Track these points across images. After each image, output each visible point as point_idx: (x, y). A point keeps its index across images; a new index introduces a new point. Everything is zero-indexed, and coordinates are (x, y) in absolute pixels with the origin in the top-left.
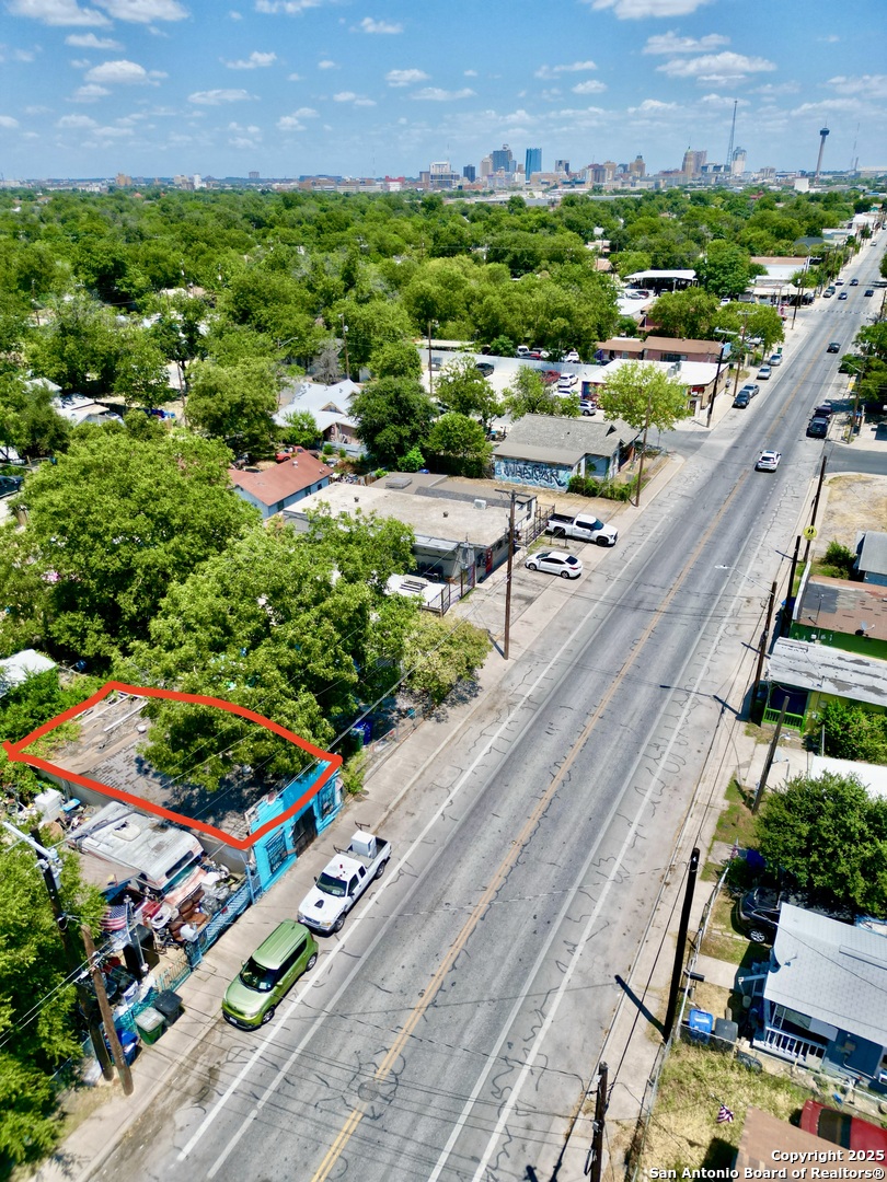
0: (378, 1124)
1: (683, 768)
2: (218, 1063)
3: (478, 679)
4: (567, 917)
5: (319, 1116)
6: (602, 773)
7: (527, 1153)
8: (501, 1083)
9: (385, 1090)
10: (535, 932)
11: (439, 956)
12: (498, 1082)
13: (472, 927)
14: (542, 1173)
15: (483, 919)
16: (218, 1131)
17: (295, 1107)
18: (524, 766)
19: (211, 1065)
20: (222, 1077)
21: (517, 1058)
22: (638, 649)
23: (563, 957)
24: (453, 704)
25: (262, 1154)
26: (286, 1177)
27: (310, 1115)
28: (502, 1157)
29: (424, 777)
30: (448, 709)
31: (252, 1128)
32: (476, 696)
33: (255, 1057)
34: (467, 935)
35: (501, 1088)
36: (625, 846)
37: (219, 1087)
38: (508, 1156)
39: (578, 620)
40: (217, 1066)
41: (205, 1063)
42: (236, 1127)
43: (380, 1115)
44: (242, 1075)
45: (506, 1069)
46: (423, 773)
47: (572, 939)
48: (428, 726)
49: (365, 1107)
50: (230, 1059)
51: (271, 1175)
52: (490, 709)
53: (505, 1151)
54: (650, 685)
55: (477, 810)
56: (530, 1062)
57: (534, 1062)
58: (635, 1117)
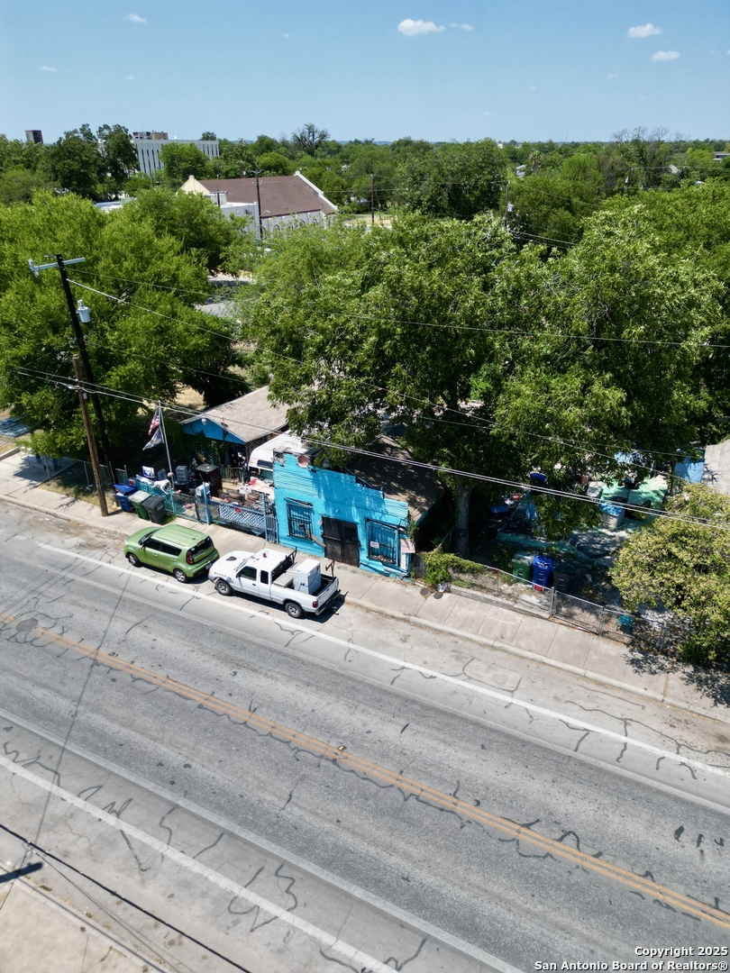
4: (175, 807)
15: (201, 706)
23: (105, 797)
29: (483, 648)
34: (178, 691)
36: (327, 938)
40: (106, 548)
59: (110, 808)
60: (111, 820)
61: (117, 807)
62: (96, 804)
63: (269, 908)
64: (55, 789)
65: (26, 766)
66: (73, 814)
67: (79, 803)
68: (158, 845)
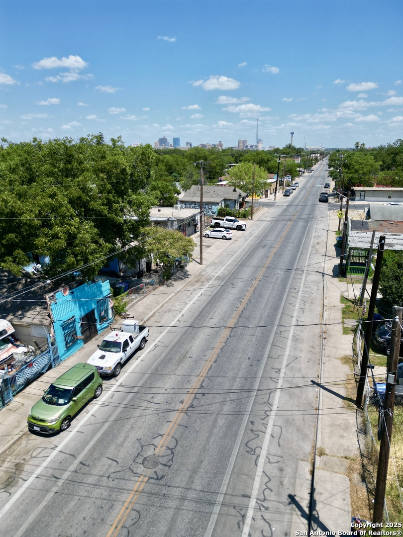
0: (162, 482)
1: (312, 295)
2: (24, 459)
3: (188, 271)
4: (269, 357)
5: (111, 484)
6: (268, 299)
7: (285, 487)
8: (252, 445)
9: (163, 460)
10: (251, 365)
11: (190, 382)
12: (250, 444)
13: (209, 366)
14: (301, 498)
15: (215, 362)
16: (21, 507)
17: (91, 480)
18: (223, 300)
19: (17, 461)
20: (27, 468)
21: (260, 429)
22: (270, 259)
23: (274, 375)
24: (175, 280)
25: (63, 518)
26: (85, 532)
27: (105, 484)
28: (267, 492)
29: (163, 307)
30: (173, 282)
31: (53, 501)
32: (187, 277)
33: (55, 452)
34: (207, 370)
35: (254, 448)
37: (24, 475)
38: (272, 491)
39: (236, 252)
40: (22, 462)
41: (13, 461)
42: (39, 501)
43: (163, 477)
44: (45, 464)
45: (253, 436)
46: (162, 306)
47: (277, 366)
48: (162, 288)
49: (150, 472)
50: (34, 455)
51: (71, 532)
52: (197, 281)
53: (268, 488)
54: (281, 269)
55: (199, 317)
56: (269, 430)
57: (273, 431)
58: (357, 453)
59: (278, 372)
60: (283, 371)
62: (278, 376)
65: (271, 405)
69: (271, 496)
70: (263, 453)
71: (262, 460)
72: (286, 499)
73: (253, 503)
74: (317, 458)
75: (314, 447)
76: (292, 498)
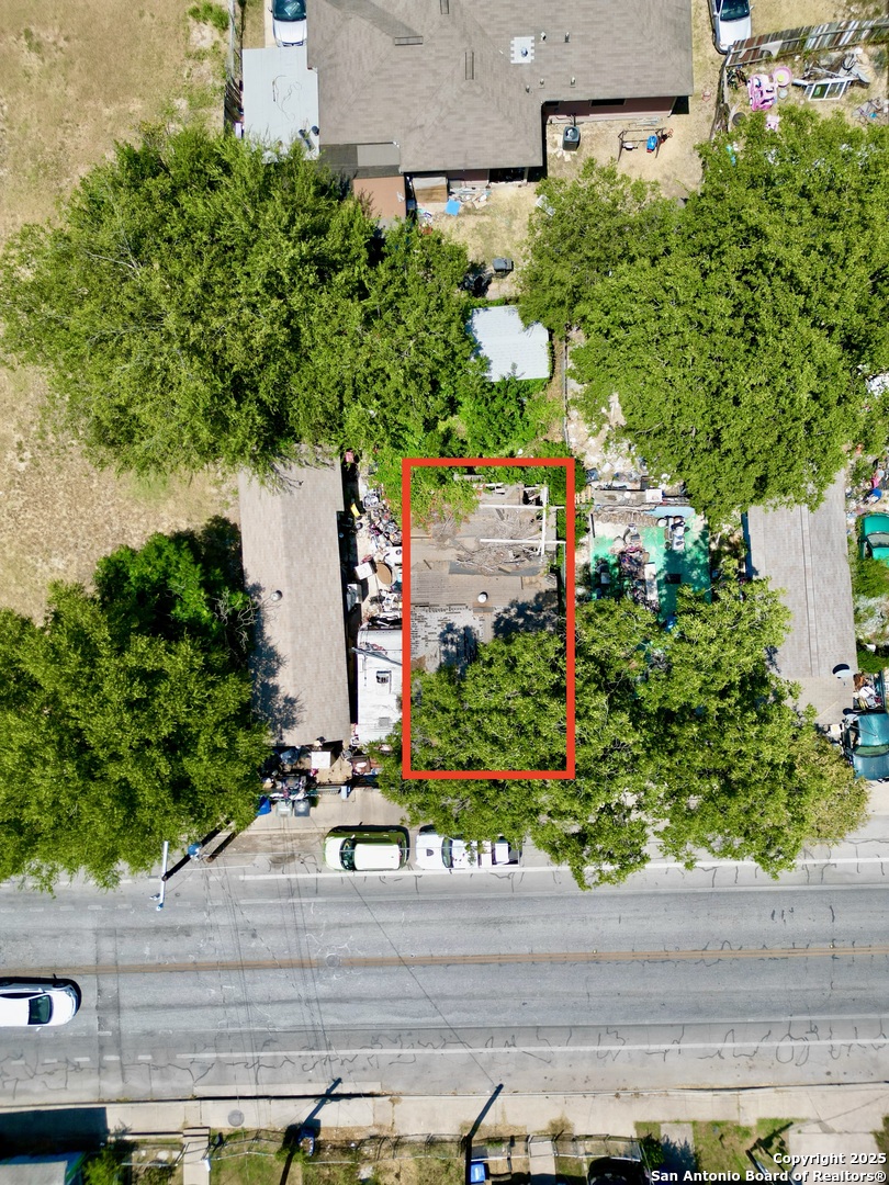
1: (791, 1065)
2: (299, 855)
4: (538, 1028)
7: (347, 1074)
14: (341, 1088)
18: (704, 914)
20: (293, 864)
21: (404, 1042)
23: (499, 1040)
28: (339, 1062)
33: (315, 875)
35: (379, 1041)
36: (645, 1047)
37: (286, 867)
38: (341, 1065)
41: (294, 847)
47: (518, 1041)
50: (305, 860)
53: (343, 1061)
56: (405, 1051)
57: (406, 1055)
58: (402, 1133)
59: (507, 1044)
60: (513, 1049)
61: (510, 1043)
62: (499, 1046)
63: (614, 1048)
64: (470, 1050)
65: (443, 1047)
66: (493, 1057)
67: (490, 1050)
68: (546, 1049)
69: (335, 1066)
70: (377, 1051)
71: (368, 1052)
72: (336, 1077)
73: (324, 1053)
74: (388, 1098)
75: (401, 1094)
76: (338, 1081)
